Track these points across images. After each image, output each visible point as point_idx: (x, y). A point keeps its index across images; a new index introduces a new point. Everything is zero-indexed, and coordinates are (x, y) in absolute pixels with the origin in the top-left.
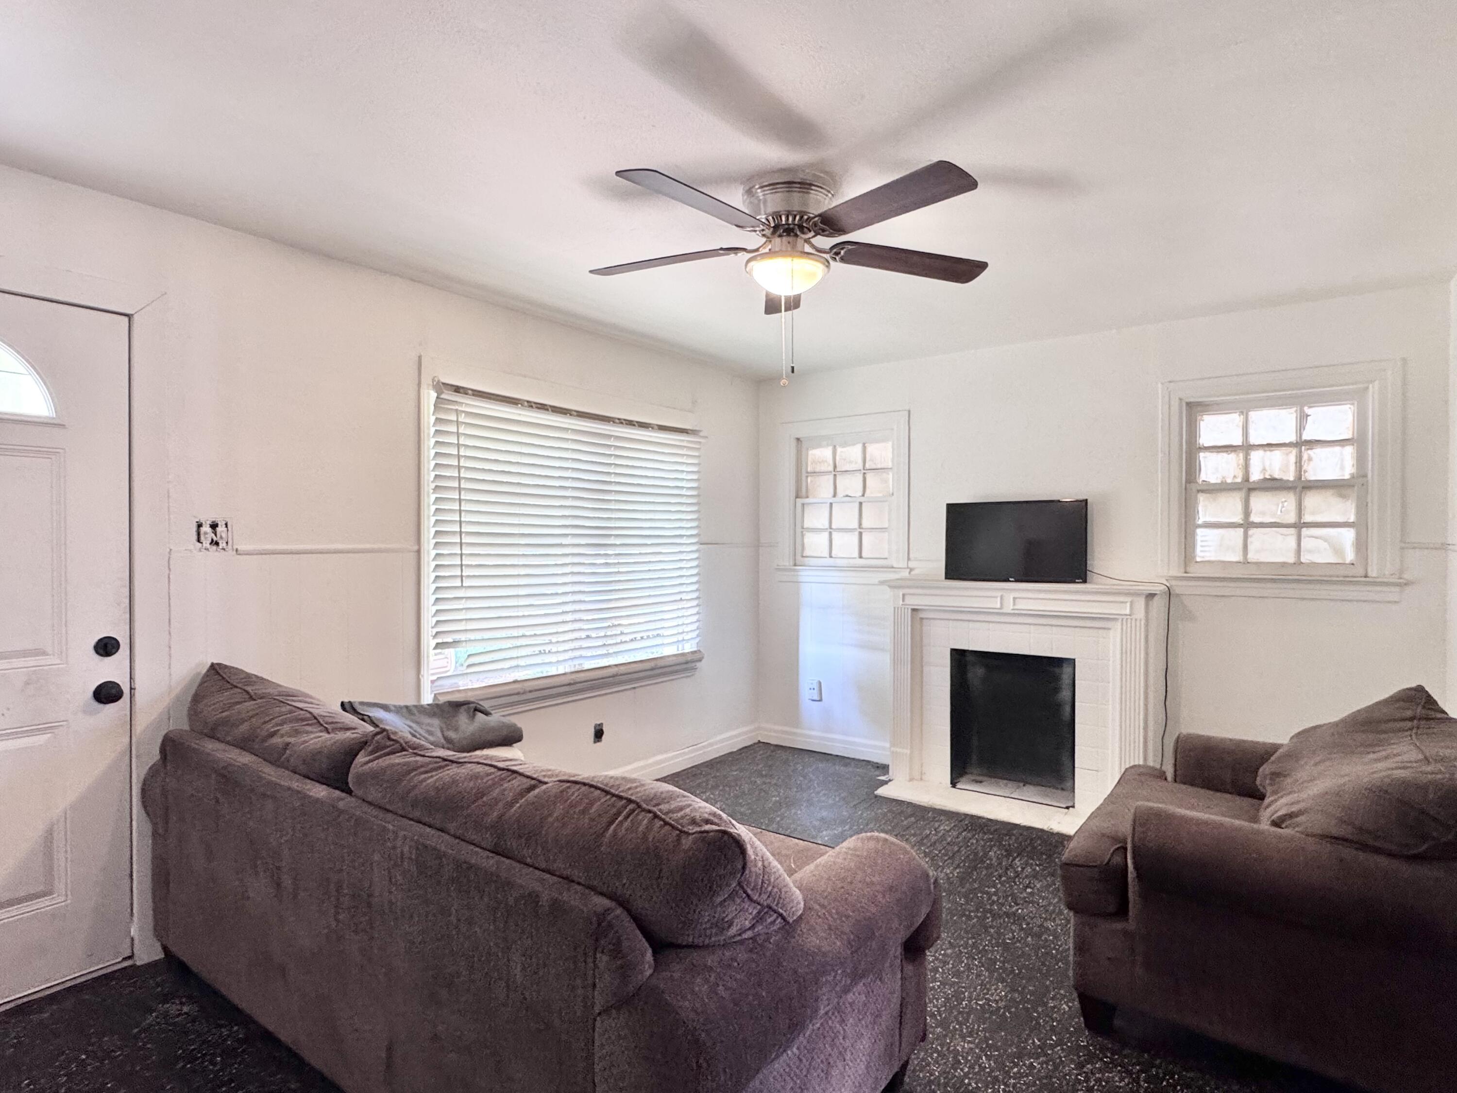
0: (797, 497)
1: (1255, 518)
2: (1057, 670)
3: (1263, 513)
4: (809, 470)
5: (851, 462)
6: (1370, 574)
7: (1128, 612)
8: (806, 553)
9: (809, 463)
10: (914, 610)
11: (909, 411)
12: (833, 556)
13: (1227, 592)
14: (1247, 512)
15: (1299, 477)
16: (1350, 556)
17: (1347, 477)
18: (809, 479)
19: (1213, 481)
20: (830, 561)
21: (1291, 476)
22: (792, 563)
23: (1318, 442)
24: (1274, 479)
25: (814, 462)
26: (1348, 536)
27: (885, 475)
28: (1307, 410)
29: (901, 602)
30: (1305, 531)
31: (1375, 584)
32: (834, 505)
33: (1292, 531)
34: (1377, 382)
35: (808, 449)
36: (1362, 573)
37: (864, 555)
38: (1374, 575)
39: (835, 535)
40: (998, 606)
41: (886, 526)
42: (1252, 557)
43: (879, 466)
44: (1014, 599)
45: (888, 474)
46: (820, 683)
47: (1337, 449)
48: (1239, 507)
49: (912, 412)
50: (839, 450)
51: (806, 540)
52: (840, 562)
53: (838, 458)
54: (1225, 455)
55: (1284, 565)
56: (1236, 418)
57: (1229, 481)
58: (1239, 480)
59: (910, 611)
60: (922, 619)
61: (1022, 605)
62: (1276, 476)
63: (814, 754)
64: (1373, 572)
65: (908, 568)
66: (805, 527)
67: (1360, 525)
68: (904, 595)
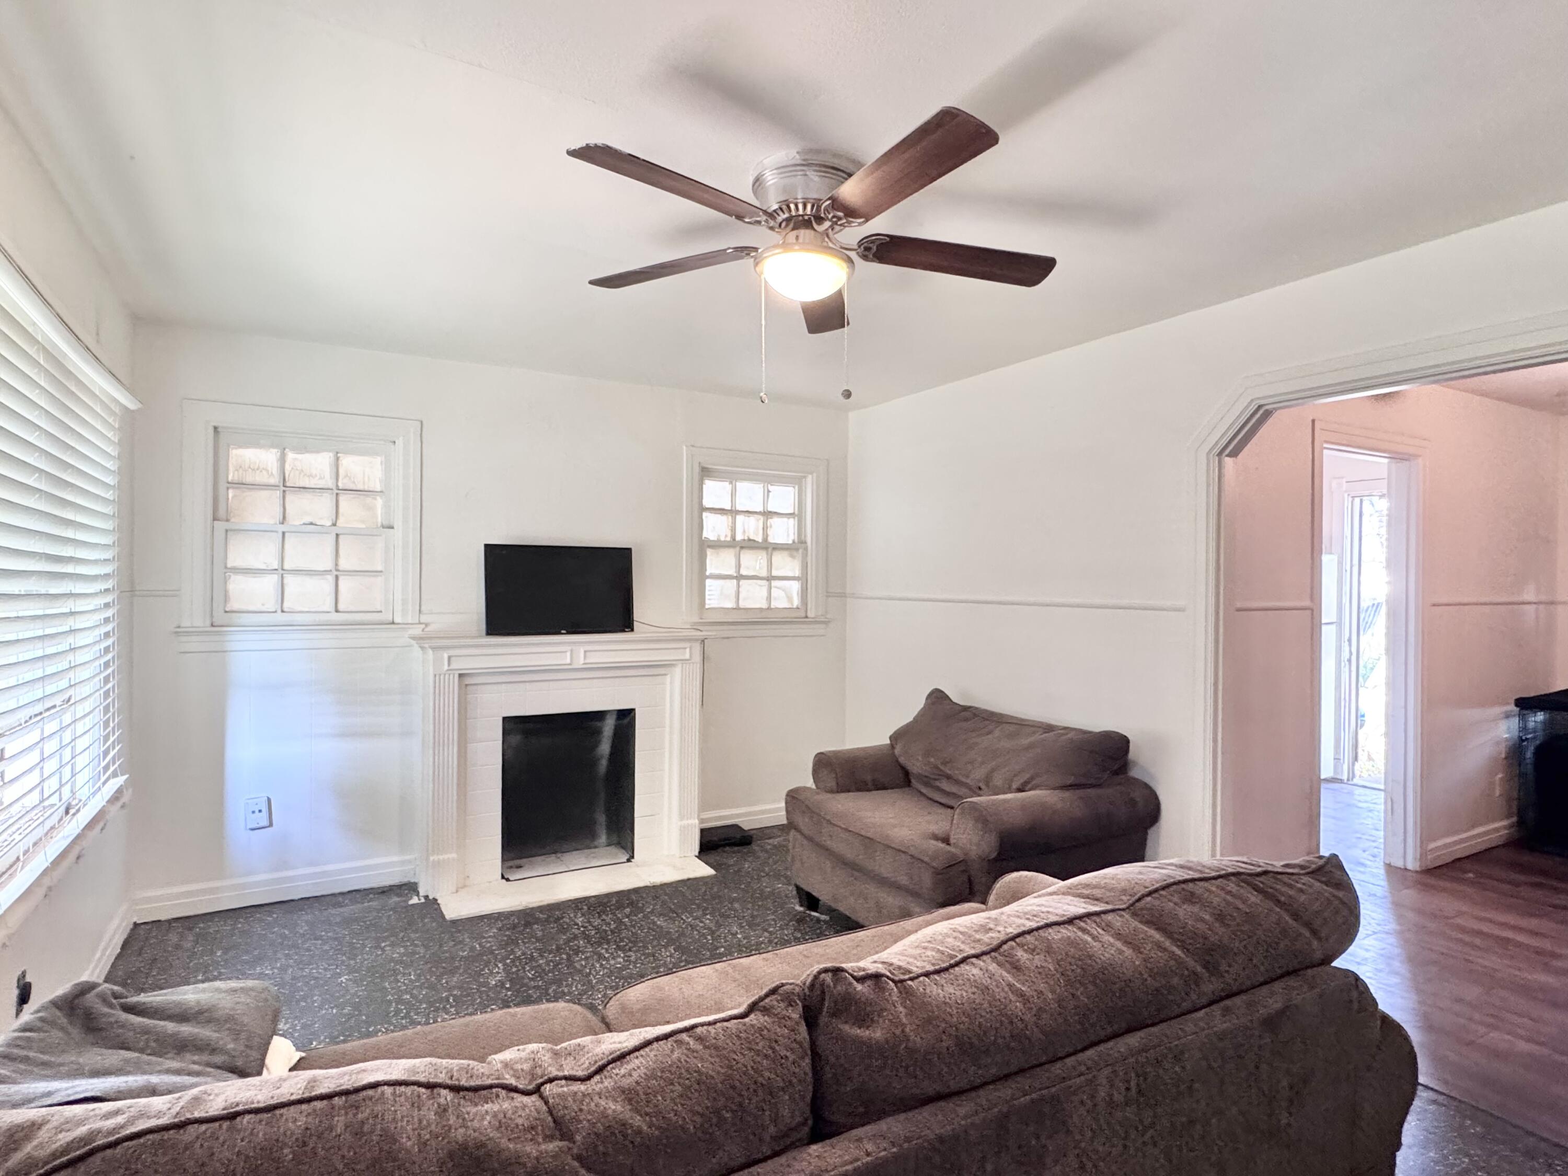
0: (215, 519)
1: (744, 572)
2: (599, 724)
3: (748, 568)
4: (230, 478)
5: (310, 476)
6: (809, 615)
7: (687, 656)
8: (234, 605)
9: (231, 469)
10: (461, 675)
11: (422, 422)
12: (285, 610)
13: (730, 634)
14: (739, 566)
15: (765, 539)
16: (796, 602)
17: (790, 542)
18: (231, 493)
19: (712, 538)
20: (280, 618)
21: (759, 539)
22: (208, 623)
23: (776, 513)
24: (749, 540)
25: (239, 467)
26: (795, 586)
27: (369, 500)
28: (771, 488)
29: (446, 667)
30: (774, 583)
31: (811, 623)
32: (287, 535)
33: (764, 583)
34: (815, 475)
35: (228, 446)
36: (803, 615)
37: (341, 607)
38: (813, 616)
39: (289, 579)
40: (568, 661)
41: (379, 568)
42: (742, 604)
43: (360, 487)
44: (585, 652)
45: (375, 499)
46: (269, 800)
47: (785, 520)
48: (733, 562)
49: (424, 423)
50: (290, 456)
51: (231, 587)
52: (299, 618)
53: (288, 467)
54: (719, 516)
55: (761, 609)
56: (725, 486)
57: (722, 539)
58: (728, 539)
59: (457, 676)
60: (467, 685)
61: (595, 659)
62: (752, 538)
63: (262, 909)
64: (811, 614)
65: (420, 623)
66: (229, 565)
67: (803, 579)
68: (449, 658)
